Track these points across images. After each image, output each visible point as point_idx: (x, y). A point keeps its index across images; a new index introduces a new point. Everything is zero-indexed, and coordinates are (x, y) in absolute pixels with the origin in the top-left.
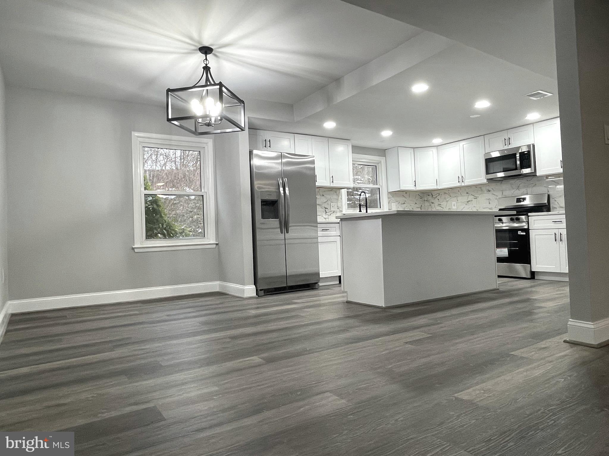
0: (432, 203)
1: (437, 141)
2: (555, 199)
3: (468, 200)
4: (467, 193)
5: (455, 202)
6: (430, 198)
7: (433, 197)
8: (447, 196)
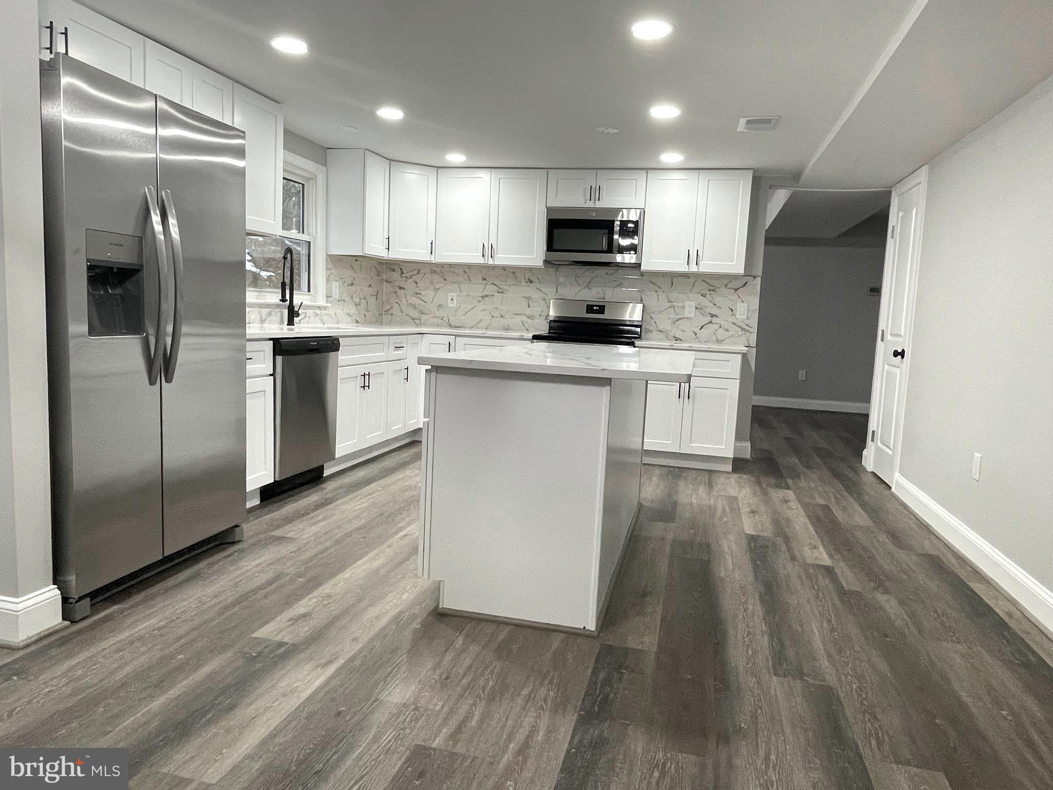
0: (401, 288)
1: (456, 158)
2: (652, 315)
3: (484, 294)
4: (484, 279)
5: (455, 294)
6: (396, 275)
7: (404, 275)
8: (436, 278)
